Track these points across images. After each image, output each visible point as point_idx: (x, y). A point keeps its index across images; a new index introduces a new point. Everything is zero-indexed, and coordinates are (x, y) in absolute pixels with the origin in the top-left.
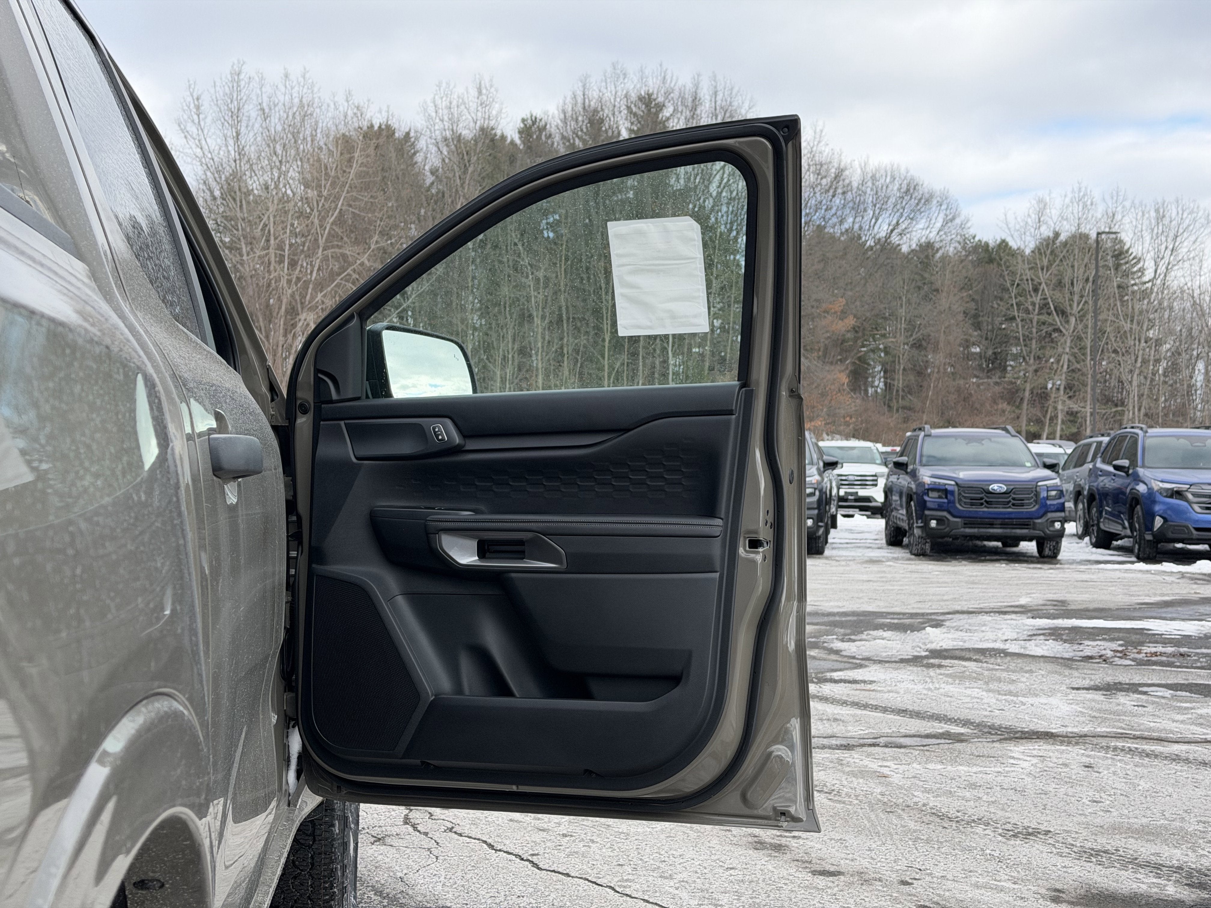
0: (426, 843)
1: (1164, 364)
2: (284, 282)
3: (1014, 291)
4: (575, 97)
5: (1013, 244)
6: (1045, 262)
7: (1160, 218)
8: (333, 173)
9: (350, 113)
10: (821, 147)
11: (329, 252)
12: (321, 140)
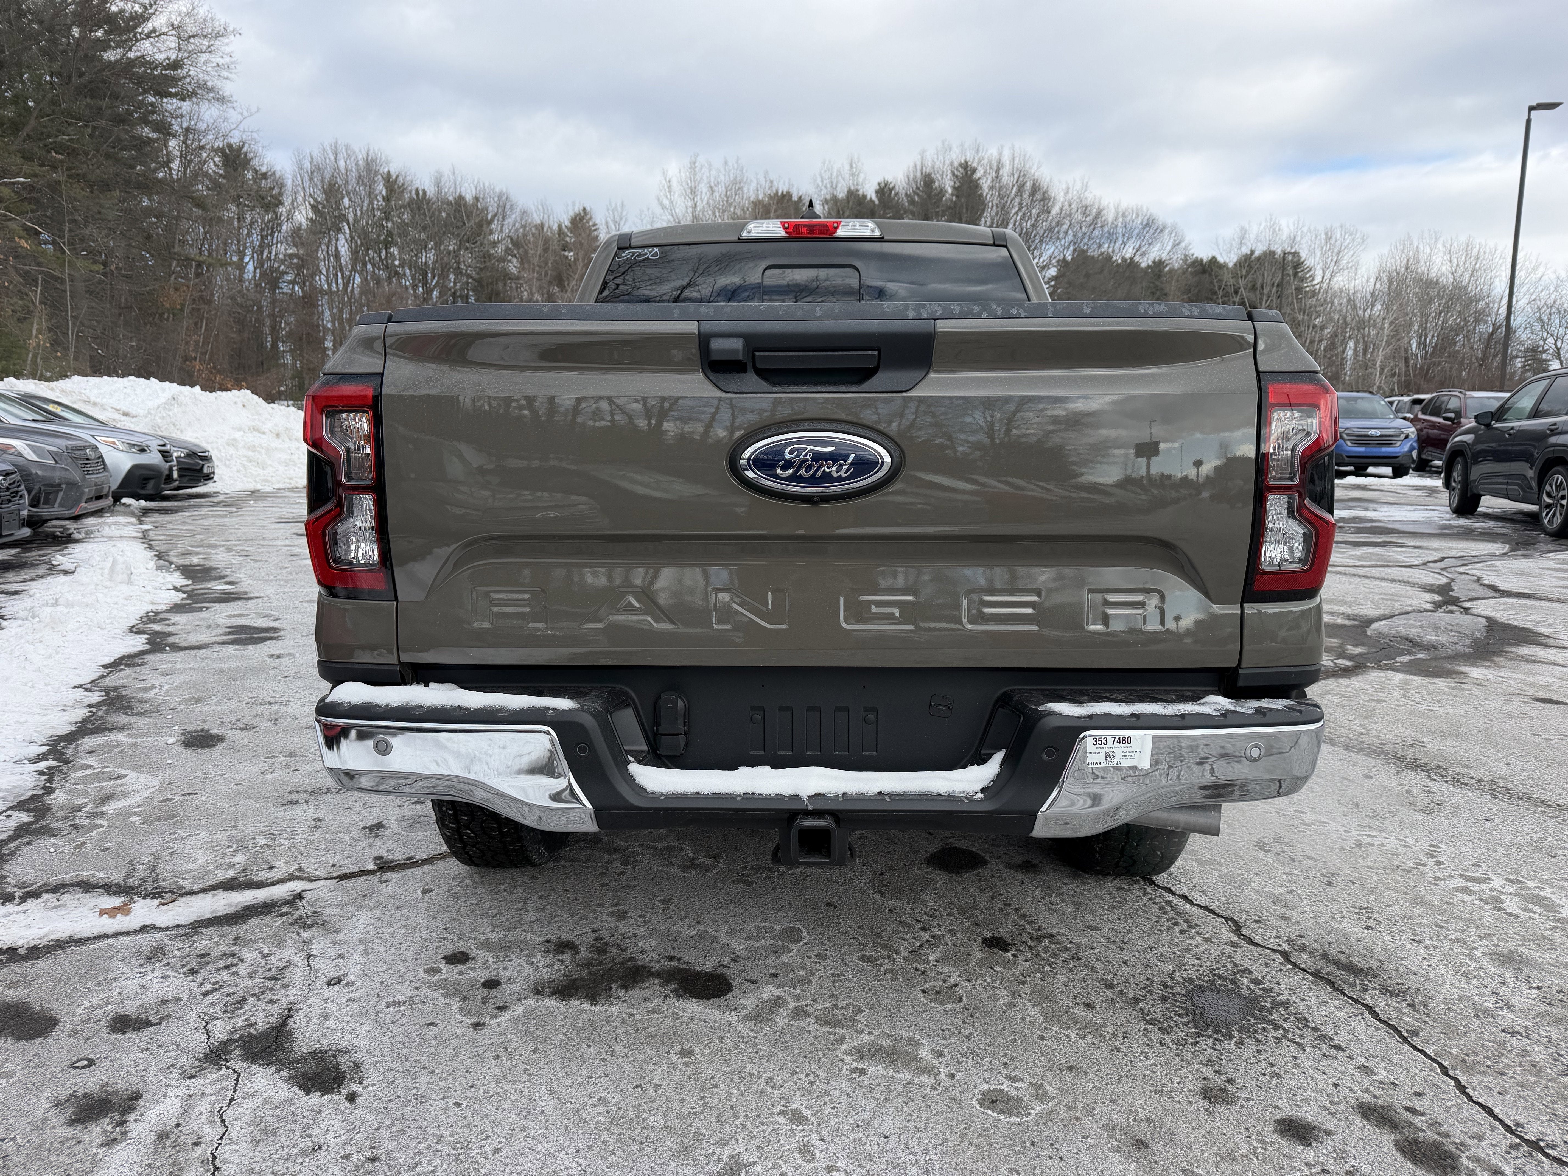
1: (1325, 343)
3: (1220, 293)
4: (915, 166)
5: (1221, 260)
6: (1244, 273)
7: (1328, 238)
10: (1087, 194)
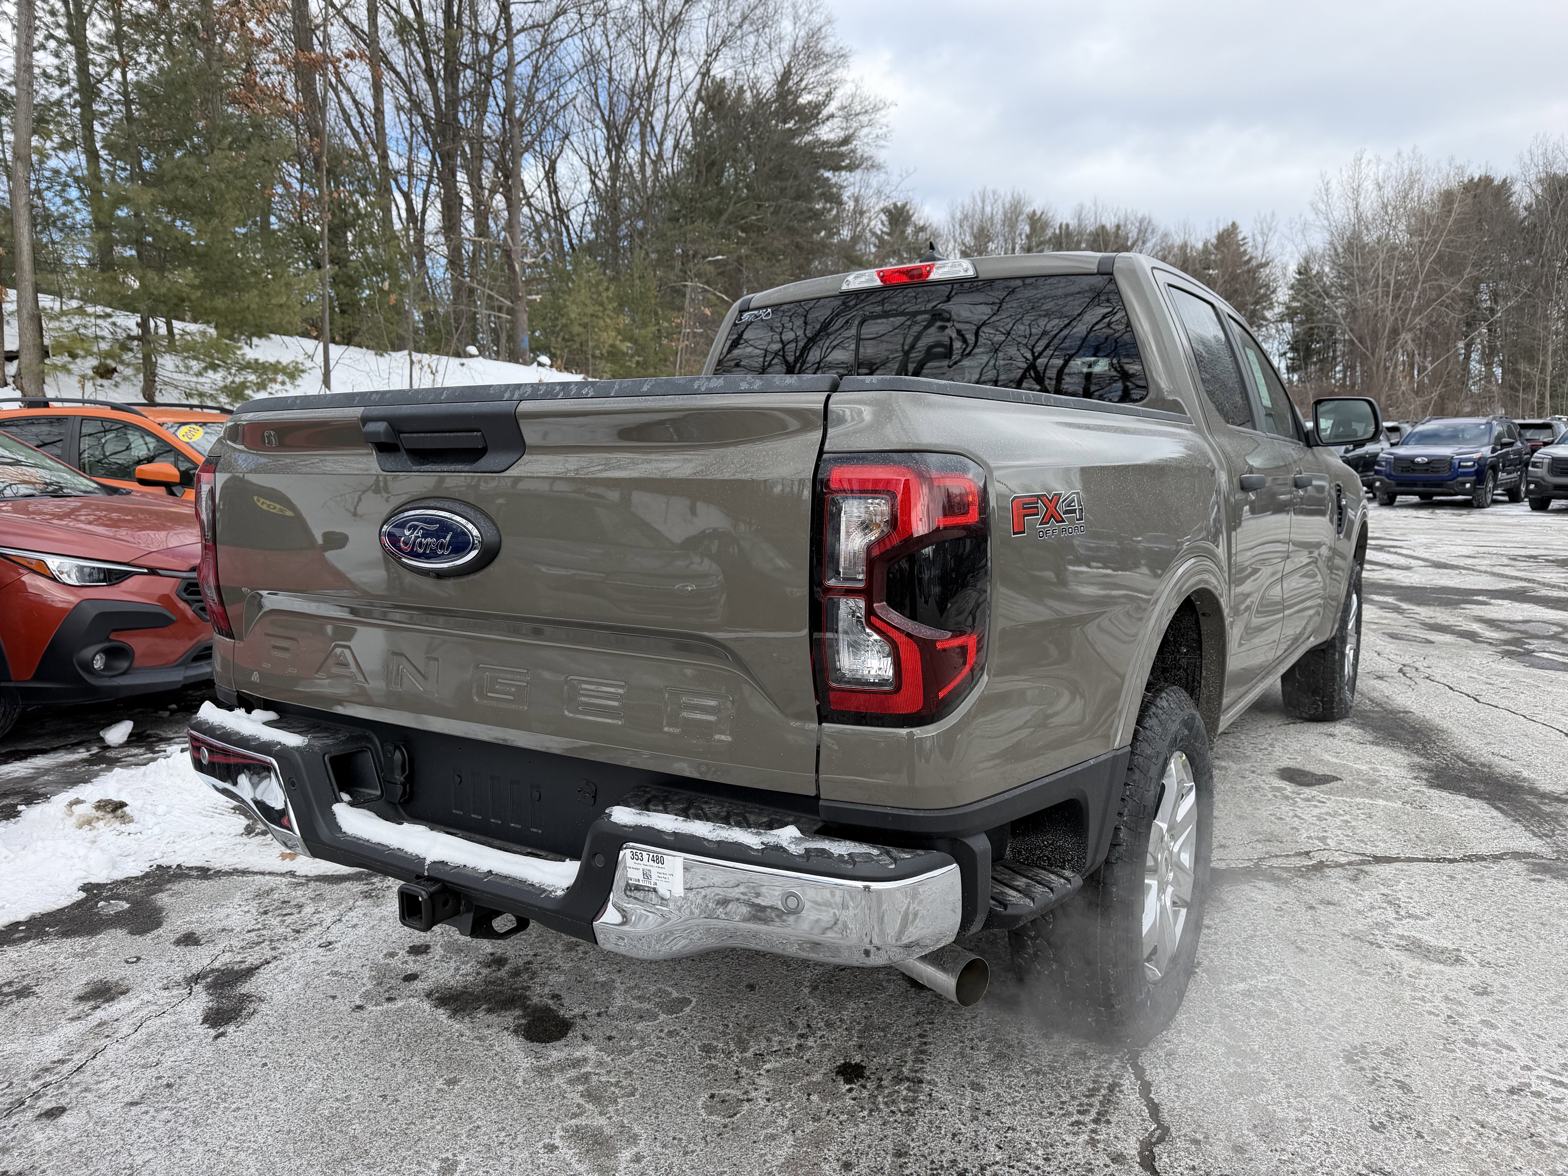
0: (1408, 682)
2: (1388, 312)
8: (1433, 224)
9: (1452, 173)
11: (1427, 285)
12: (1426, 197)
